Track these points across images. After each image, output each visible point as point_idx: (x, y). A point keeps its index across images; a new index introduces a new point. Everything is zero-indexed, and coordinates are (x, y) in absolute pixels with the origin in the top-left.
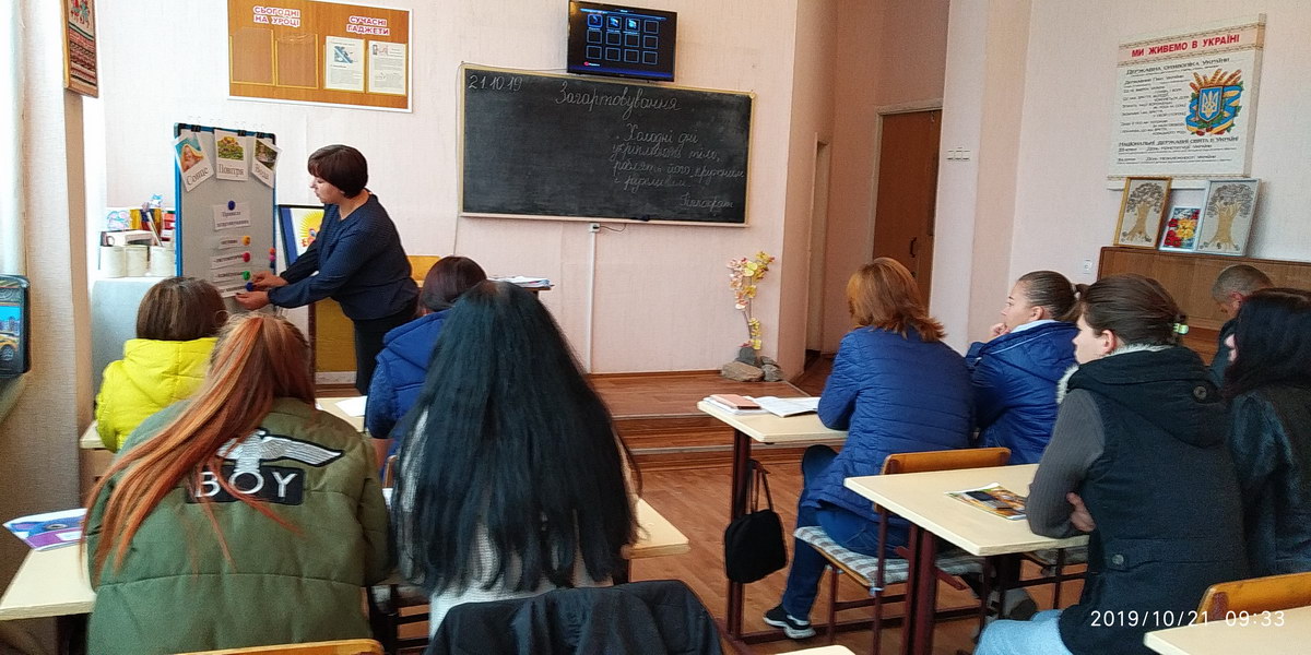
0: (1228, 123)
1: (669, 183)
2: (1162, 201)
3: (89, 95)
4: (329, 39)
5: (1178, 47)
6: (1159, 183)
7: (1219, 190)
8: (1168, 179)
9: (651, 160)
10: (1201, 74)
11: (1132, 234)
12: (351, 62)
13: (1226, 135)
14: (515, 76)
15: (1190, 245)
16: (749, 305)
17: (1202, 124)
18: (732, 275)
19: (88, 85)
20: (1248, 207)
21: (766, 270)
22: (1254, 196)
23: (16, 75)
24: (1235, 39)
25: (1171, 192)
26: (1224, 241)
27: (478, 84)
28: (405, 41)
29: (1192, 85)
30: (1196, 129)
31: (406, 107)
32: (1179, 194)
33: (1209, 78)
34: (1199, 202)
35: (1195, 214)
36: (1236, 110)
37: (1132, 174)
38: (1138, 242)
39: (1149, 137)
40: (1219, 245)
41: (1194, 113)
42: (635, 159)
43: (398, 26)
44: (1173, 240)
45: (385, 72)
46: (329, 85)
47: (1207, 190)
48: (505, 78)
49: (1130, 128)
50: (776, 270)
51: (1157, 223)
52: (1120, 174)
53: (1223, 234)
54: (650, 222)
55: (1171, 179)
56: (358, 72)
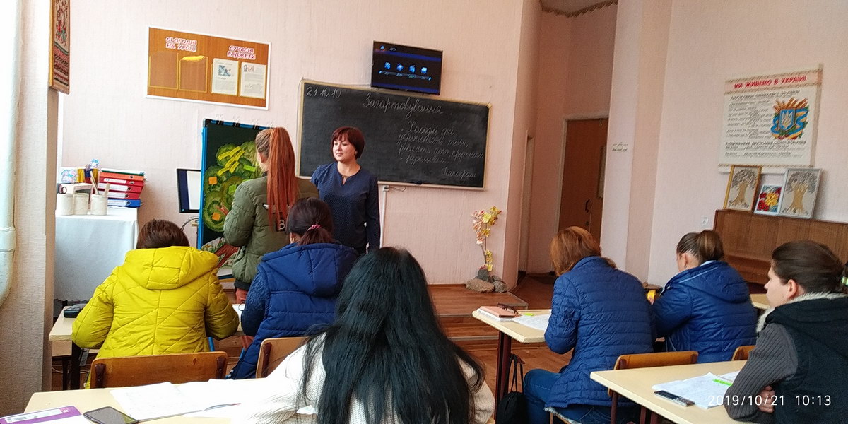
0: (799, 133)
1: (434, 160)
2: (756, 181)
3: (63, 92)
4: (215, 60)
5: (765, 83)
6: (753, 170)
7: (794, 175)
8: (760, 167)
9: (423, 145)
10: (781, 100)
11: (736, 202)
12: (230, 76)
13: (797, 140)
14: (337, 88)
15: (775, 210)
16: (485, 241)
17: (781, 132)
18: (475, 222)
19: (63, 85)
20: (814, 187)
21: (497, 218)
22: (817, 180)
23: (16, 76)
24: (804, 79)
25: (761, 176)
26: (799, 208)
27: (313, 93)
28: (266, 63)
29: (775, 107)
30: (778, 135)
31: (265, 106)
32: (767, 177)
33: (786, 103)
34: (781, 183)
35: (778, 190)
36: (804, 125)
37: (735, 163)
38: (740, 207)
39: (746, 140)
40: (795, 211)
41: (777, 125)
42: (413, 144)
43: (261, 53)
44: (763, 206)
45: (252, 83)
46: (214, 91)
47: (786, 175)
48: (330, 90)
49: (733, 133)
50: (503, 219)
51: (752, 196)
52: (728, 163)
53: (797, 204)
54: (422, 185)
55: (761, 168)
56: (234, 82)
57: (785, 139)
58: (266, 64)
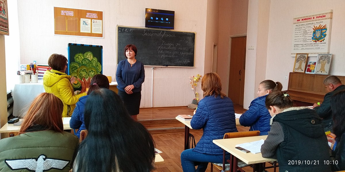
0: (323, 39)
1: (173, 56)
2: (306, 60)
3: (5, 35)
4: (81, 19)
5: (309, 19)
6: (305, 55)
7: (321, 57)
9: (168, 50)
11: (298, 69)
12: (87, 25)
13: (323, 42)
15: (314, 72)
16: (195, 89)
17: (316, 39)
18: (190, 81)
19: (5, 32)
20: (329, 61)
21: (199, 79)
22: (331, 59)
24: (325, 16)
25: (308, 57)
26: (323, 71)
27: (121, 31)
29: (313, 29)
30: (315, 40)
31: (102, 37)
32: (311, 58)
33: (318, 27)
34: (316, 60)
35: (315, 63)
36: (325, 36)
37: (298, 53)
38: (300, 71)
39: (302, 43)
40: (321, 72)
41: (314, 36)
42: (163, 50)
43: (100, 16)
44: (309, 70)
45: (96, 28)
46: (81, 31)
47: (318, 57)
48: (129, 29)
49: (297, 40)
51: (305, 66)
52: (295, 53)
53: (322, 69)
54: (168, 66)
55: (308, 54)
56: (89, 28)
57: (318, 42)
58: (102, 20)
